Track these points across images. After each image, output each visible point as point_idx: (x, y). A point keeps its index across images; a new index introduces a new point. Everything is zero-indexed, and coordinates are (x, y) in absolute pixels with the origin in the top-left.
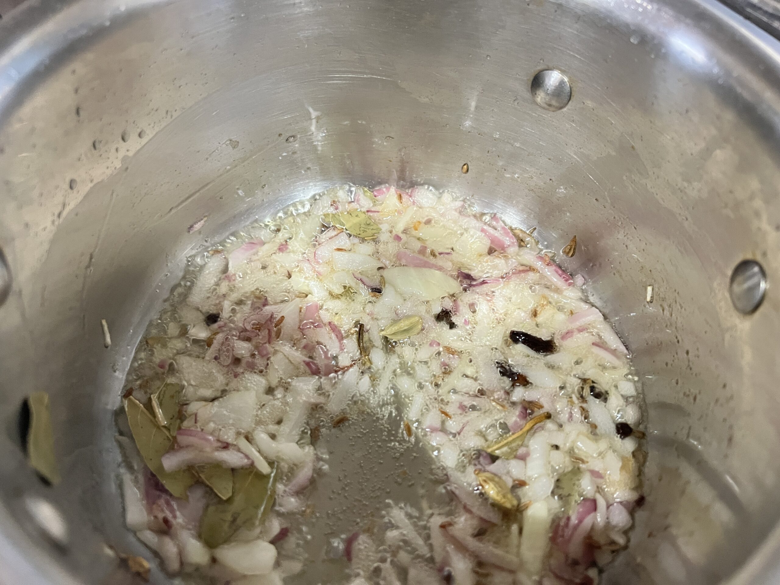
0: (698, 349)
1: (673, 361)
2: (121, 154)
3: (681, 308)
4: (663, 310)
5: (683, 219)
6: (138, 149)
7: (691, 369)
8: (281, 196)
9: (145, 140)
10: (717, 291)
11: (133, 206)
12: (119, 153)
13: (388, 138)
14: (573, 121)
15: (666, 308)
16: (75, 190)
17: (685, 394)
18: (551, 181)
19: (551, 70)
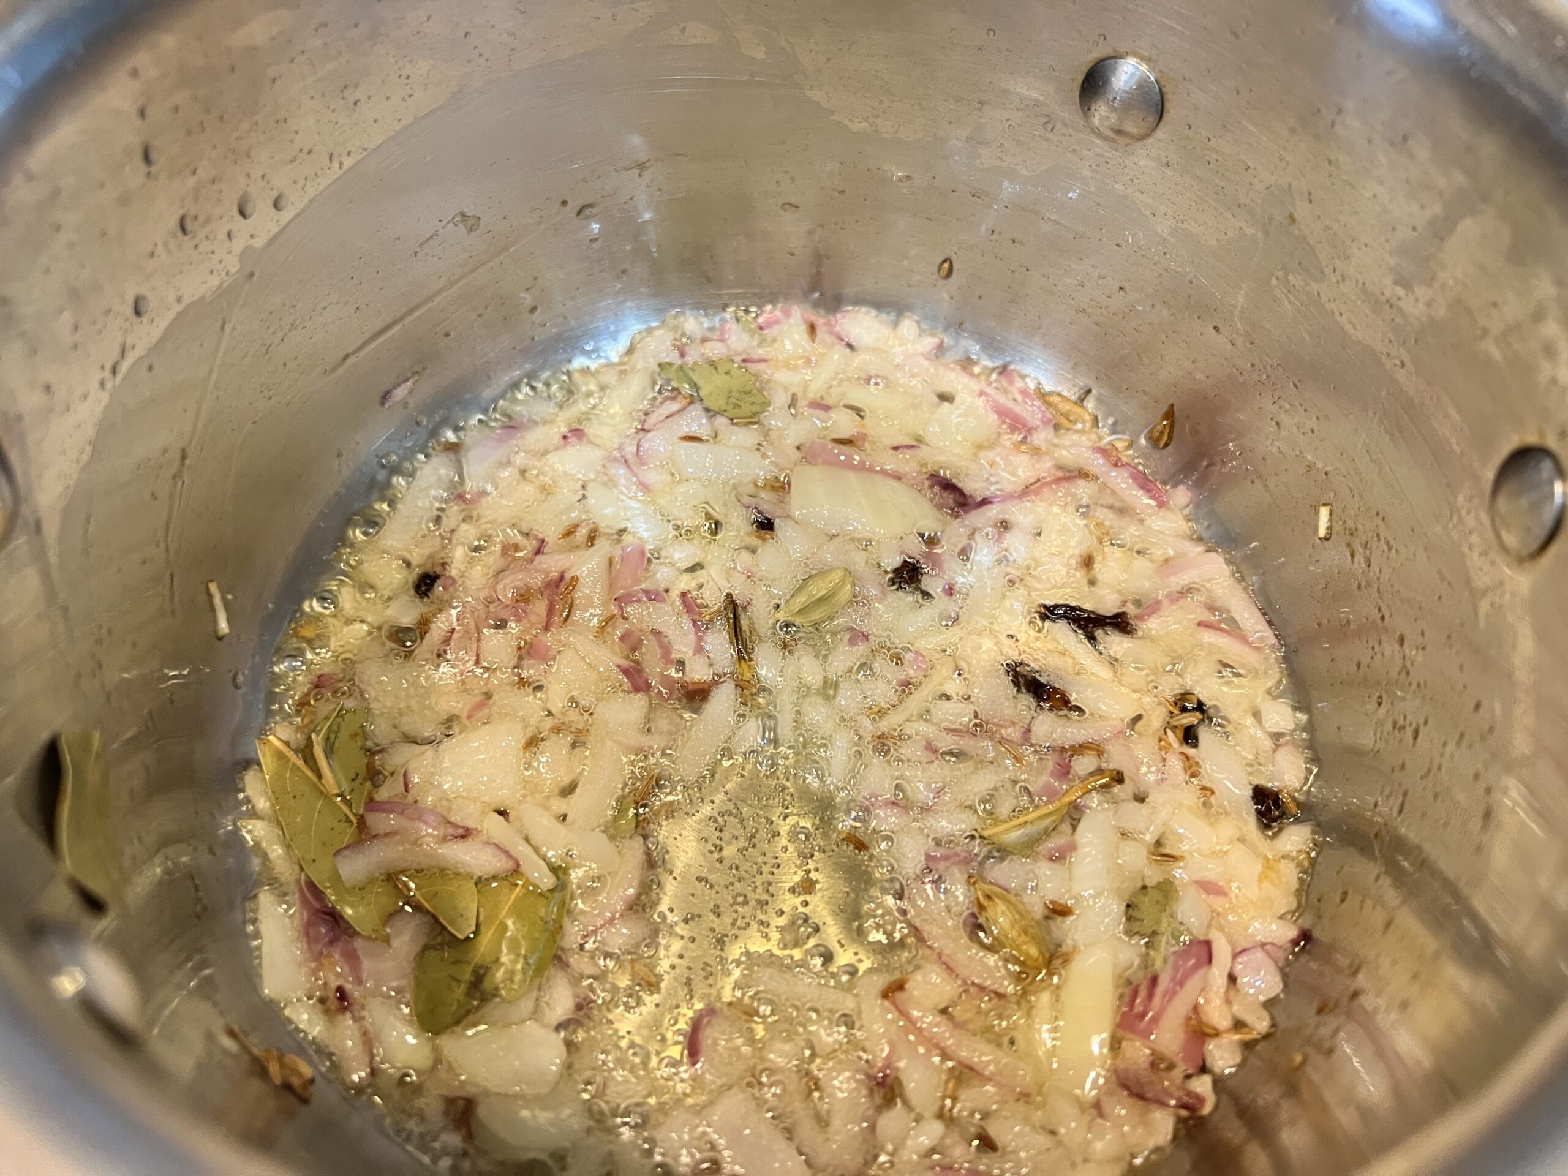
0: (1423, 634)
1: (1372, 658)
2: (238, 245)
3: (1390, 549)
4: (1352, 555)
5: (1395, 365)
6: (272, 234)
7: (1408, 673)
8: (570, 330)
9: (286, 216)
10: (1464, 513)
11: (267, 352)
12: (234, 240)
13: (787, 206)
14: (1168, 164)
15: (1359, 549)
16: (145, 319)
17: (1395, 724)
18: (1122, 293)
19: (1121, 57)
